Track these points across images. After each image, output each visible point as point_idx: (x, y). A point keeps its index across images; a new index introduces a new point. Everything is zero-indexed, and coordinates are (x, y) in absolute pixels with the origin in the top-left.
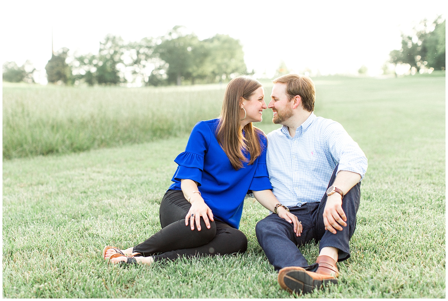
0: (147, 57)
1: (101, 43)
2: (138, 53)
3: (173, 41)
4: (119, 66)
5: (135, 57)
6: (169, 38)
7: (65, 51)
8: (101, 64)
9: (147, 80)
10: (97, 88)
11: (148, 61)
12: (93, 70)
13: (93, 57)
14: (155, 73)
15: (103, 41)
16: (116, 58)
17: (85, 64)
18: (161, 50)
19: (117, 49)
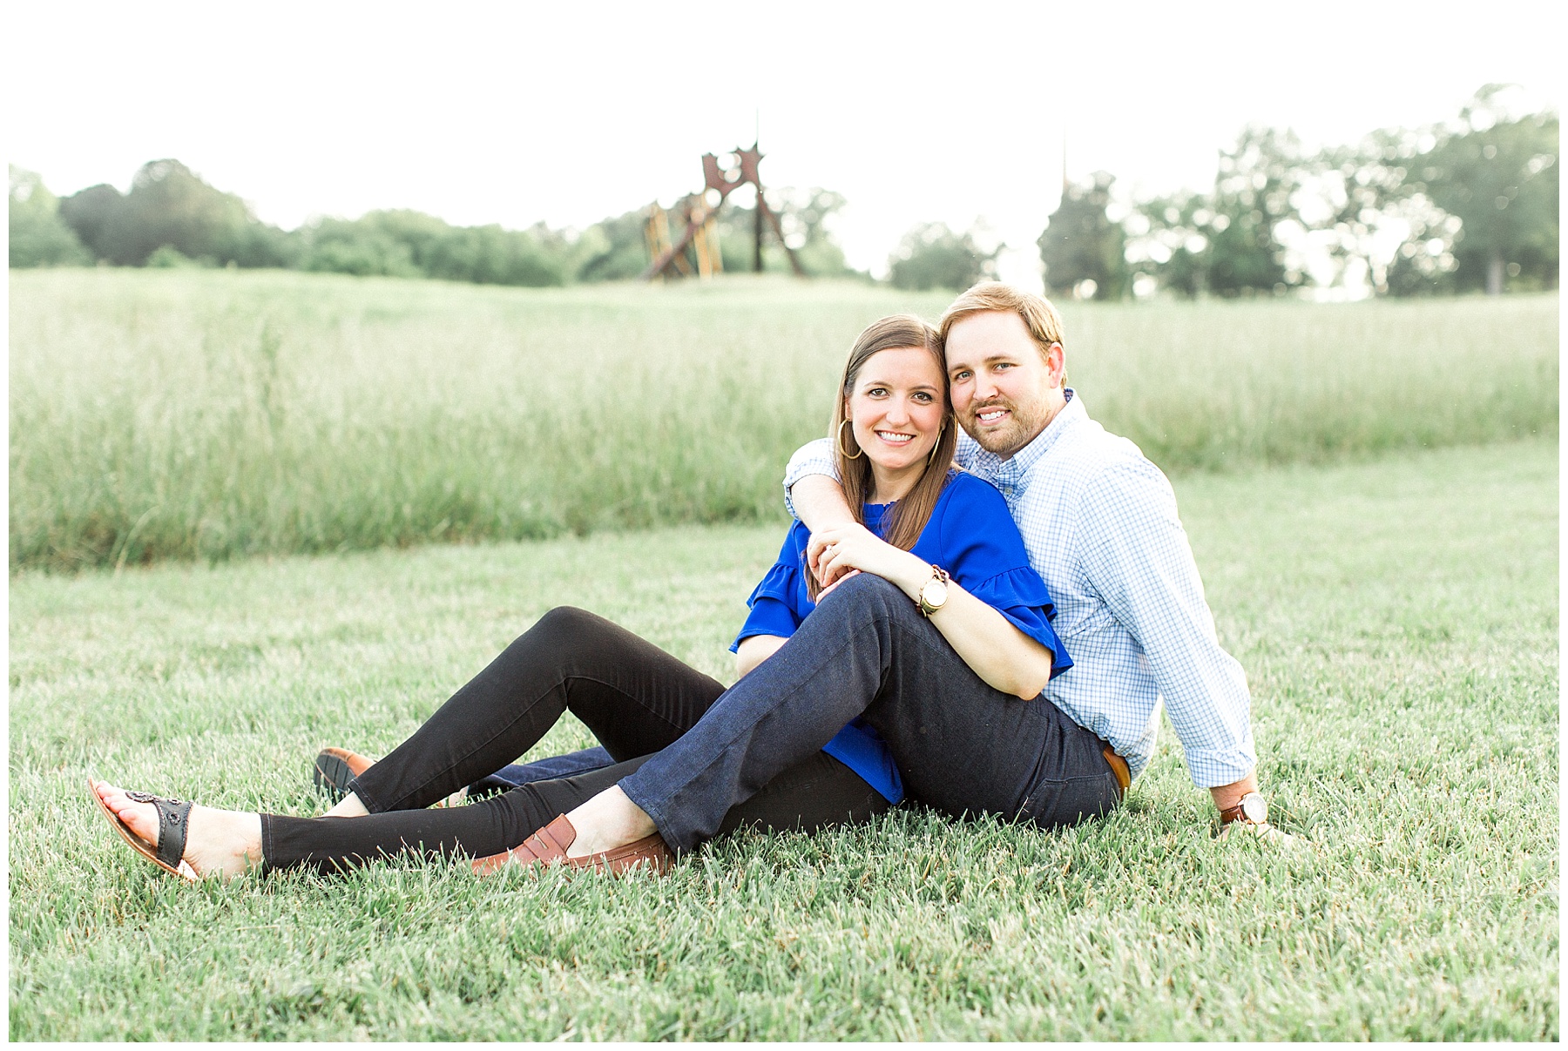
0: (1384, 196)
1: (1222, 154)
2: (1351, 184)
3: (1476, 138)
4: (1283, 232)
5: (1341, 201)
6: (1460, 128)
7: (1103, 182)
8: (1221, 223)
9: (1381, 276)
10: (1209, 310)
11: (1385, 211)
12: (1197, 245)
13: (1196, 203)
14: (1409, 252)
15: (1232, 148)
16: (1274, 205)
17: (1168, 225)
18: (1432, 173)
19: (1278, 171)
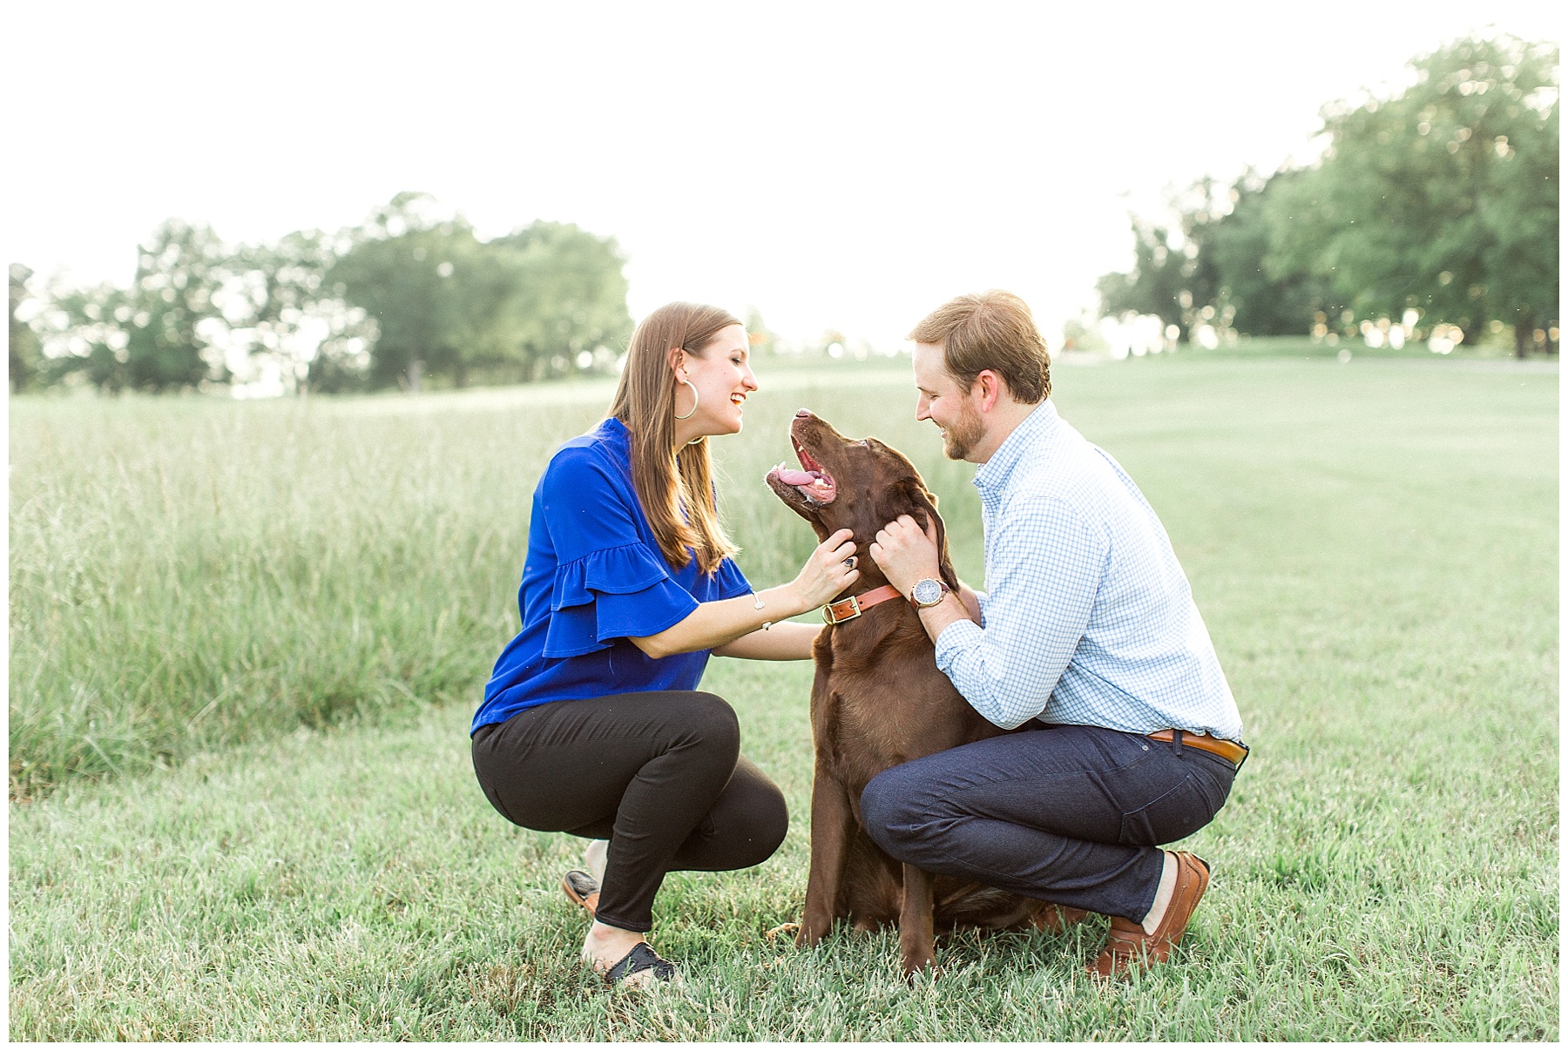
0: (302, 296)
1: (142, 251)
2: (272, 284)
3: (391, 241)
4: (205, 329)
5: (262, 298)
6: (374, 232)
8: (142, 319)
9: (303, 372)
10: (133, 405)
11: (305, 311)
12: (118, 341)
13: (117, 299)
14: (333, 351)
15: (151, 245)
16: (198, 300)
17: (87, 321)
18: (351, 275)
19: (199, 270)
